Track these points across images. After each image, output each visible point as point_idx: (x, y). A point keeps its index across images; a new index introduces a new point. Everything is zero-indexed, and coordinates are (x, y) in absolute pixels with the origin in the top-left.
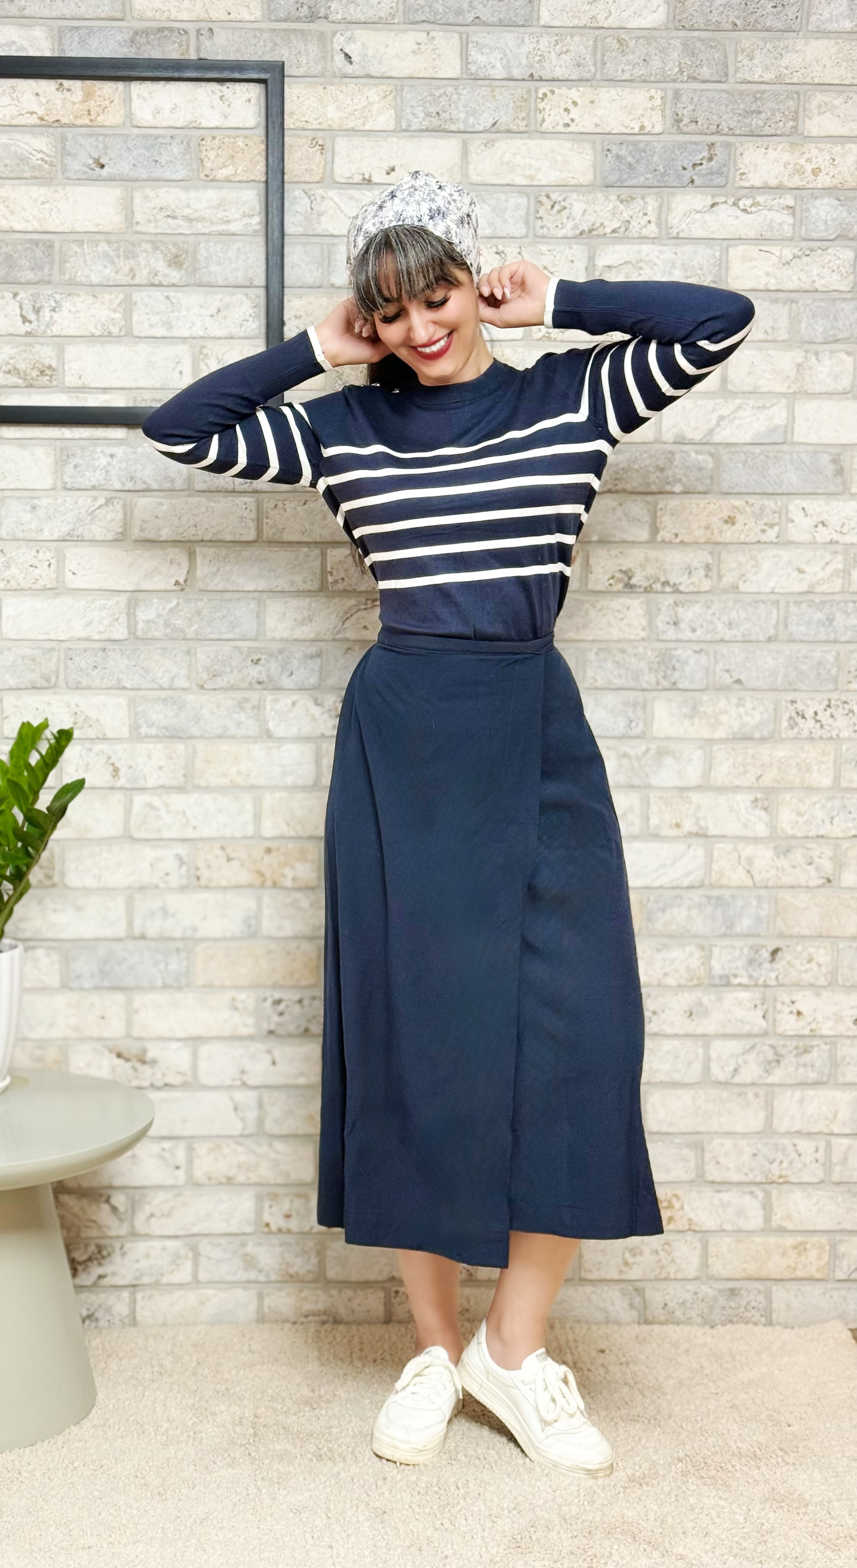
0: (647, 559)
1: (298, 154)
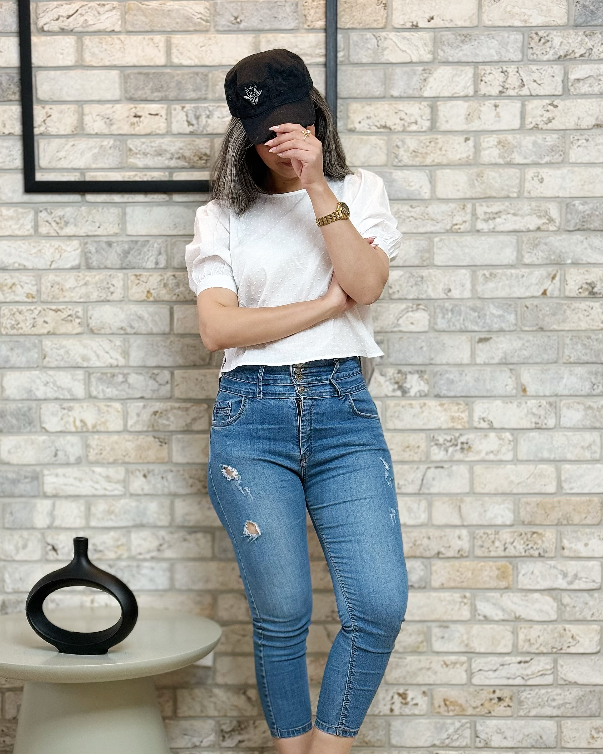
1: (369, 10)
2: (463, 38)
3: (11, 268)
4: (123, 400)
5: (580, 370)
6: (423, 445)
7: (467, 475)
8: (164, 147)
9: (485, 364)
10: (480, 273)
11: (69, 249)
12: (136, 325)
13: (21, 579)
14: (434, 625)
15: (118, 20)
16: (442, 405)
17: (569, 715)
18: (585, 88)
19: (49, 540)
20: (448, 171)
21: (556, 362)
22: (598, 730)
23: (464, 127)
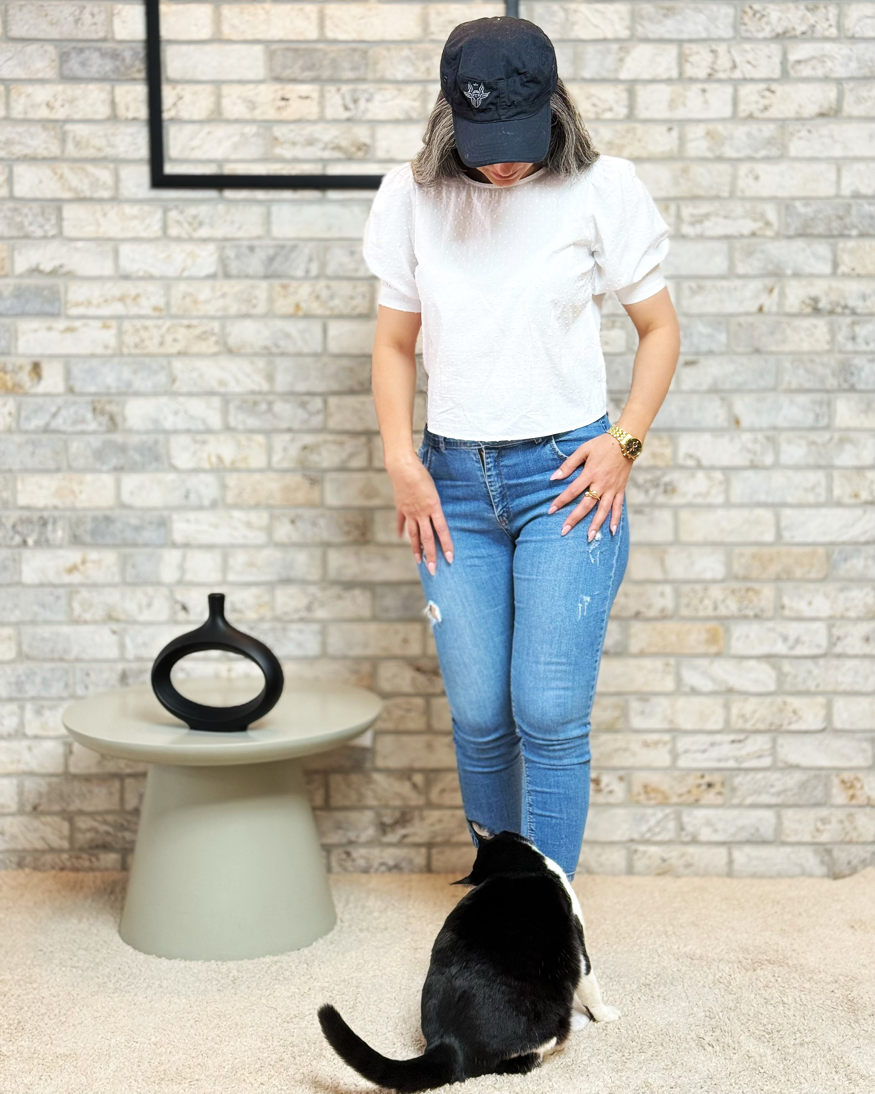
3: (135, 276)
4: (268, 433)
5: (803, 399)
7: (671, 522)
8: (316, 135)
9: (693, 392)
10: (686, 285)
11: (204, 254)
12: (282, 343)
13: (144, 643)
14: (632, 698)
17: (790, 803)
18: (806, 71)
19: (179, 597)
21: (773, 389)
22: (824, 821)
23: (666, 115)
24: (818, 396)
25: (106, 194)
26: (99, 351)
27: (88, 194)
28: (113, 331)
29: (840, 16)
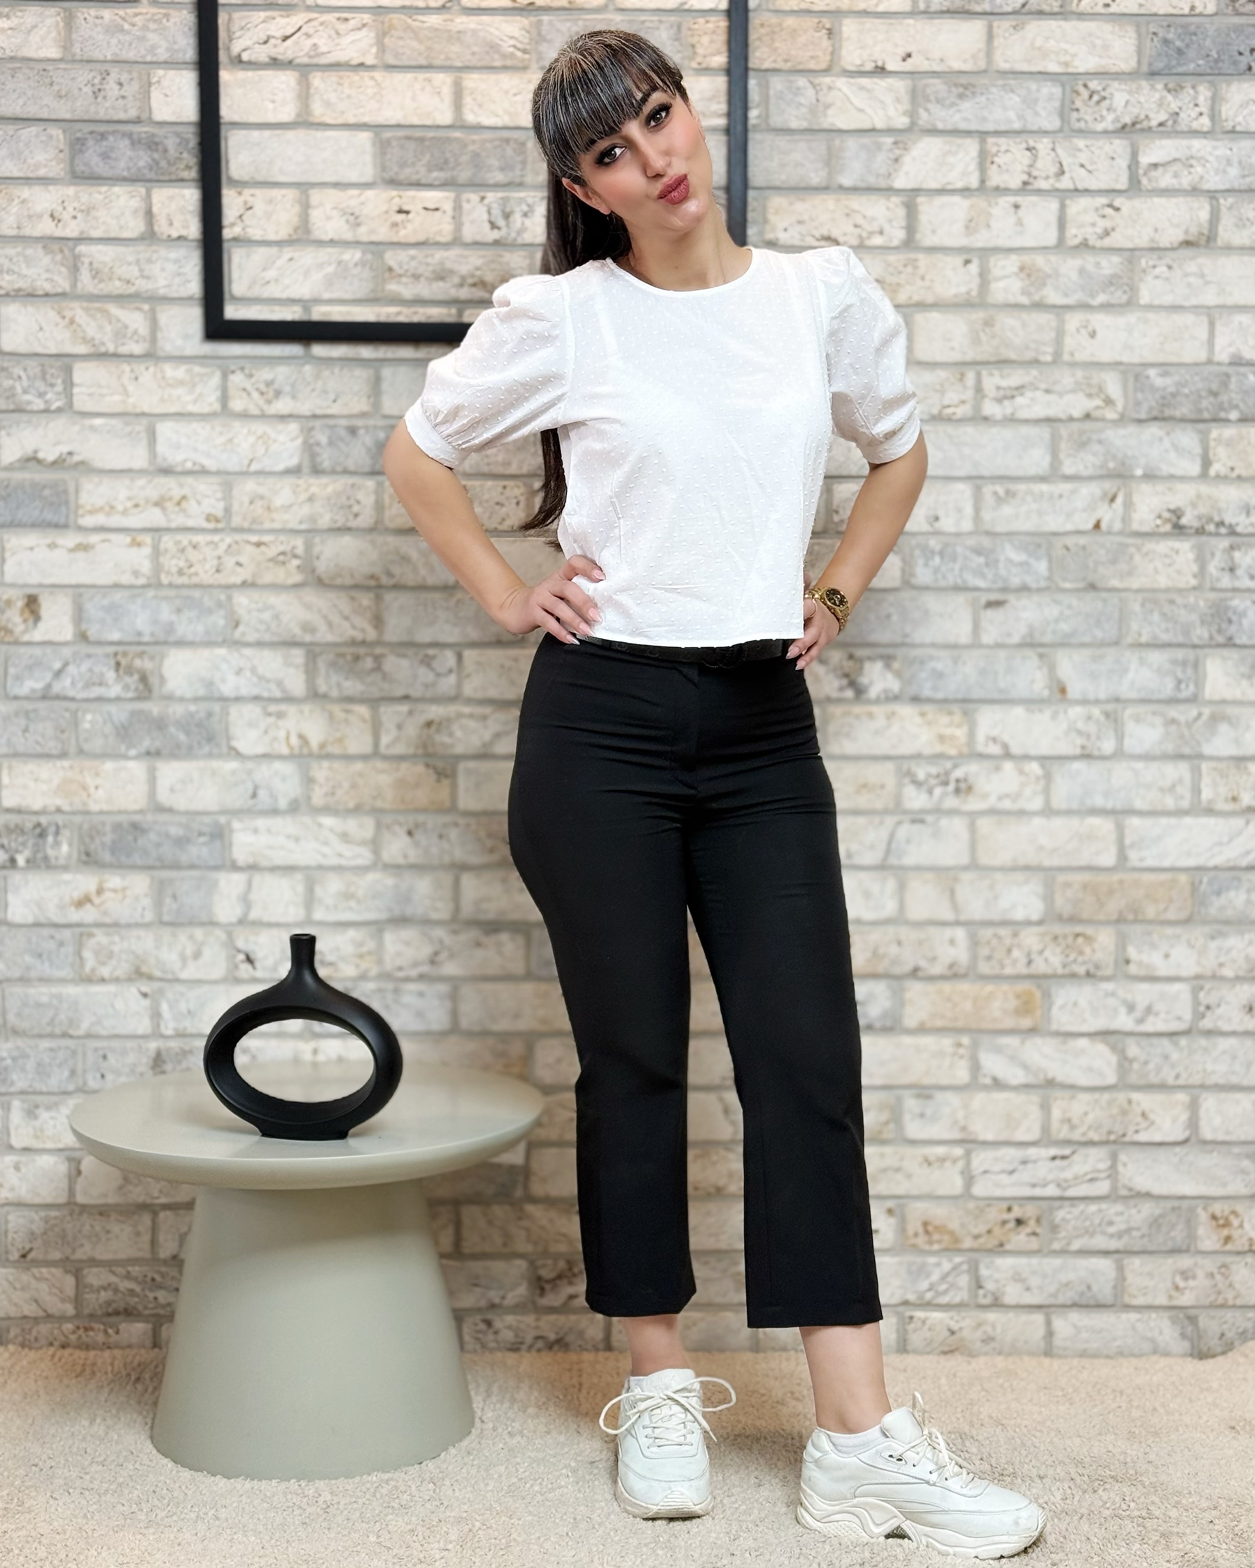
0: (1199, 496)
1: (802, 39)
2: (961, 90)
3: (179, 469)
4: (374, 702)
5: (1157, 657)
6: (891, 782)
7: (965, 835)
8: (449, 265)
9: (999, 646)
10: (988, 490)
11: (282, 438)
12: (396, 570)
13: (189, 1012)
14: (906, 1093)
15: (371, 46)
16: (923, 714)
17: (1136, 1249)
18: (1166, 180)
19: (240, 944)
20: (935, 315)
21: (1116, 643)
22: (1186, 1275)
23: (963, 242)
24: (1180, 654)
25: (137, 349)
26: (126, 579)
27: (111, 348)
28: (147, 551)
29: (1215, 100)
